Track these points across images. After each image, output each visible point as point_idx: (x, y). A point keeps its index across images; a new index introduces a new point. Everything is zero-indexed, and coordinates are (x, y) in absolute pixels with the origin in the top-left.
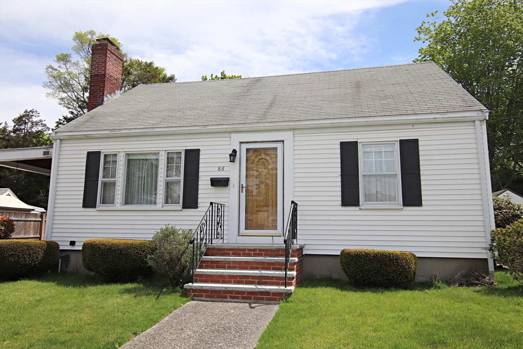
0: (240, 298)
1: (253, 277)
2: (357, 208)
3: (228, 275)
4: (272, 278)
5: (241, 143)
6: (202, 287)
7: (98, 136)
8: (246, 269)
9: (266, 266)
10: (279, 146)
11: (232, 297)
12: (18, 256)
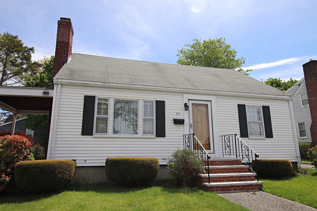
0: (238, 189)
1: (236, 177)
2: (247, 139)
3: (222, 177)
4: (245, 177)
5: (189, 100)
6: (218, 185)
7: (95, 85)
8: (224, 173)
9: (234, 170)
10: (209, 103)
11: (234, 190)
12: (64, 173)
